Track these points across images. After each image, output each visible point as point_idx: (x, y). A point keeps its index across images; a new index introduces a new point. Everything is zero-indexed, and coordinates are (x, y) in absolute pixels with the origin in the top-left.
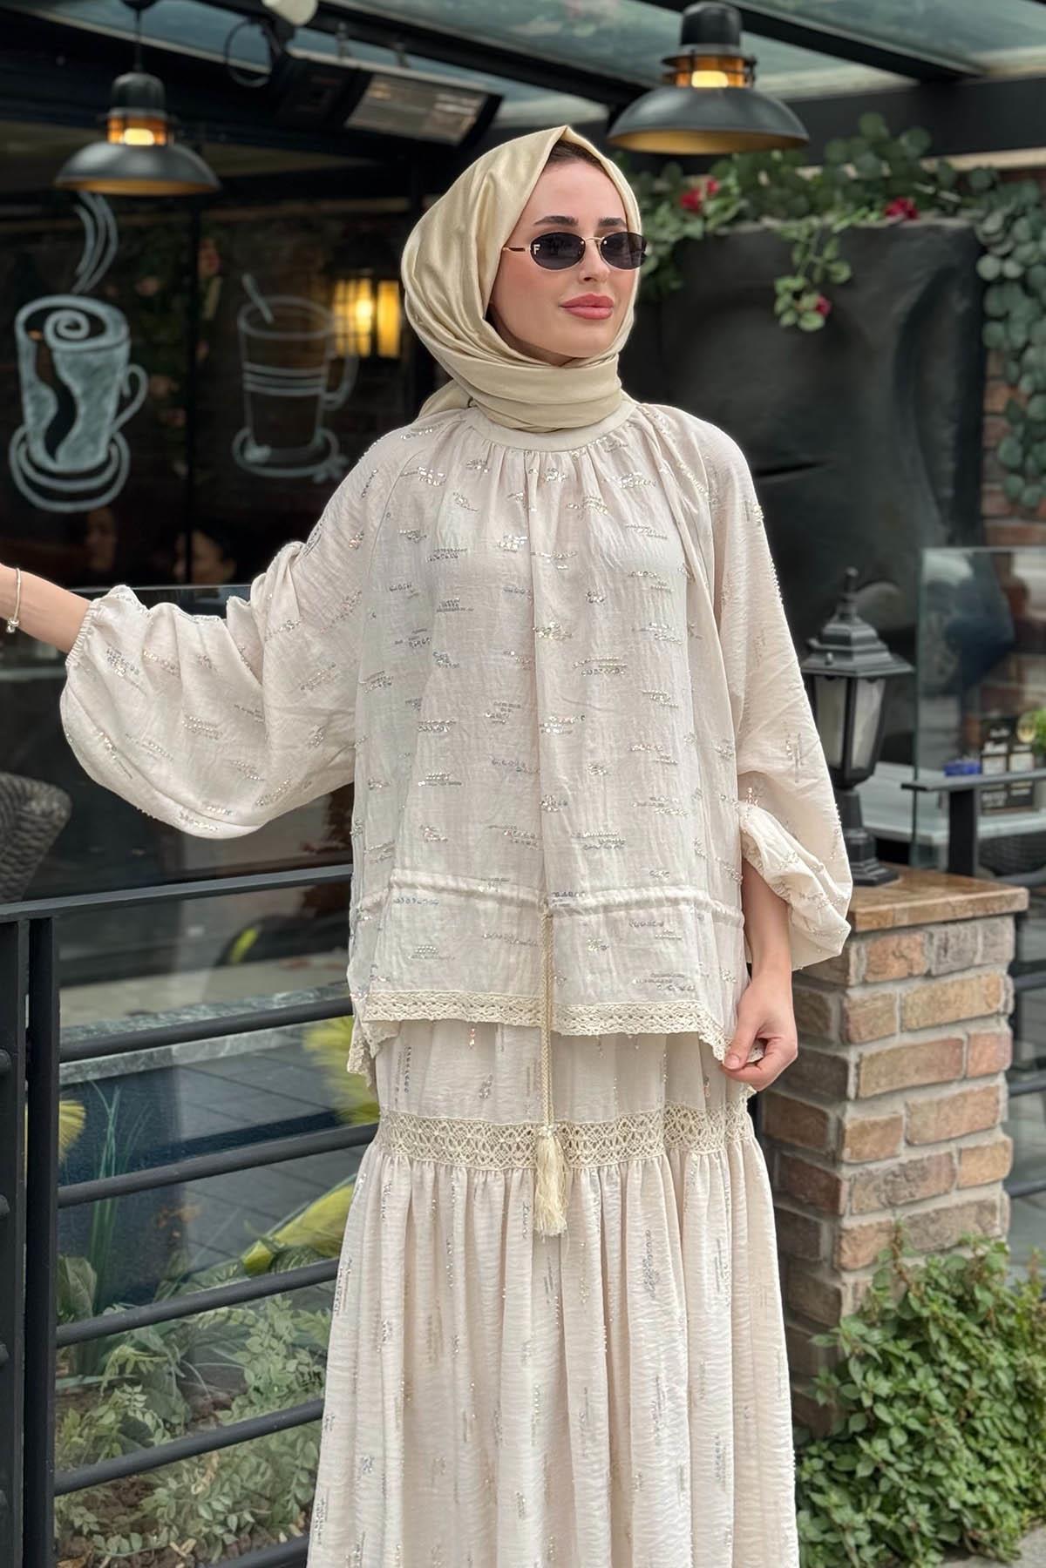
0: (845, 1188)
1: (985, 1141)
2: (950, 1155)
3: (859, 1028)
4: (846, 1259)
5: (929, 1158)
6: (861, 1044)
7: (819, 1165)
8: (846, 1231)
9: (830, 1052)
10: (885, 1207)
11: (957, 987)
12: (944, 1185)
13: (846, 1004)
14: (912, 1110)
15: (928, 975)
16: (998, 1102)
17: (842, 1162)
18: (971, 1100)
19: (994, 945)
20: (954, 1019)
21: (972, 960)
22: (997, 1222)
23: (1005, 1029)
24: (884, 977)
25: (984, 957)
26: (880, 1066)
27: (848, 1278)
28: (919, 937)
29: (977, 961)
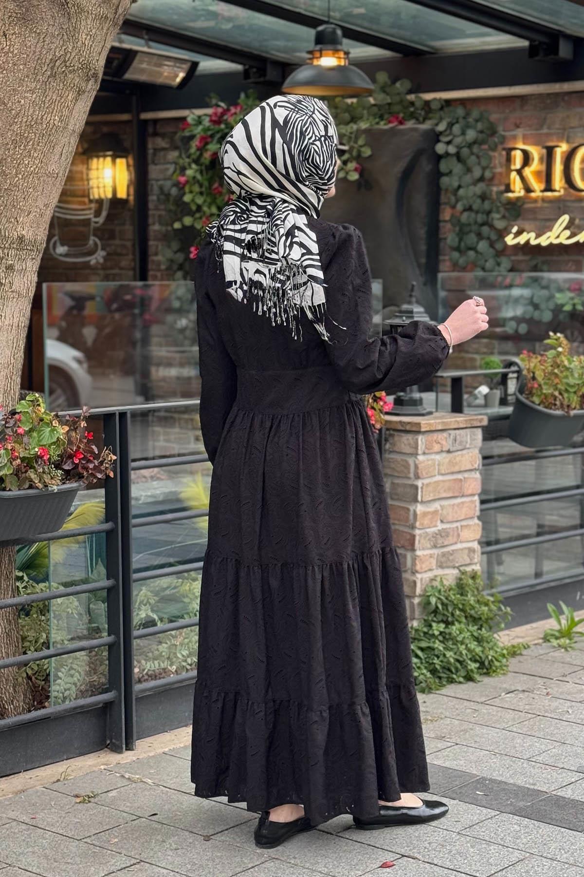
0: (417, 538)
1: (471, 522)
2: (457, 527)
3: (422, 472)
4: (418, 568)
5: (450, 528)
6: (423, 479)
7: (406, 530)
8: (418, 556)
9: (410, 482)
10: (433, 548)
11: (460, 456)
12: (455, 540)
13: (417, 462)
14: (442, 508)
15: (449, 452)
16: (476, 506)
17: (416, 527)
18: (467, 505)
19: (474, 440)
20: (459, 470)
21: (465, 445)
22: (476, 557)
23: (477, 475)
24: (431, 451)
25: (470, 445)
26: (430, 488)
27: (419, 576)
28: (445, 434)
29: (468, 446)
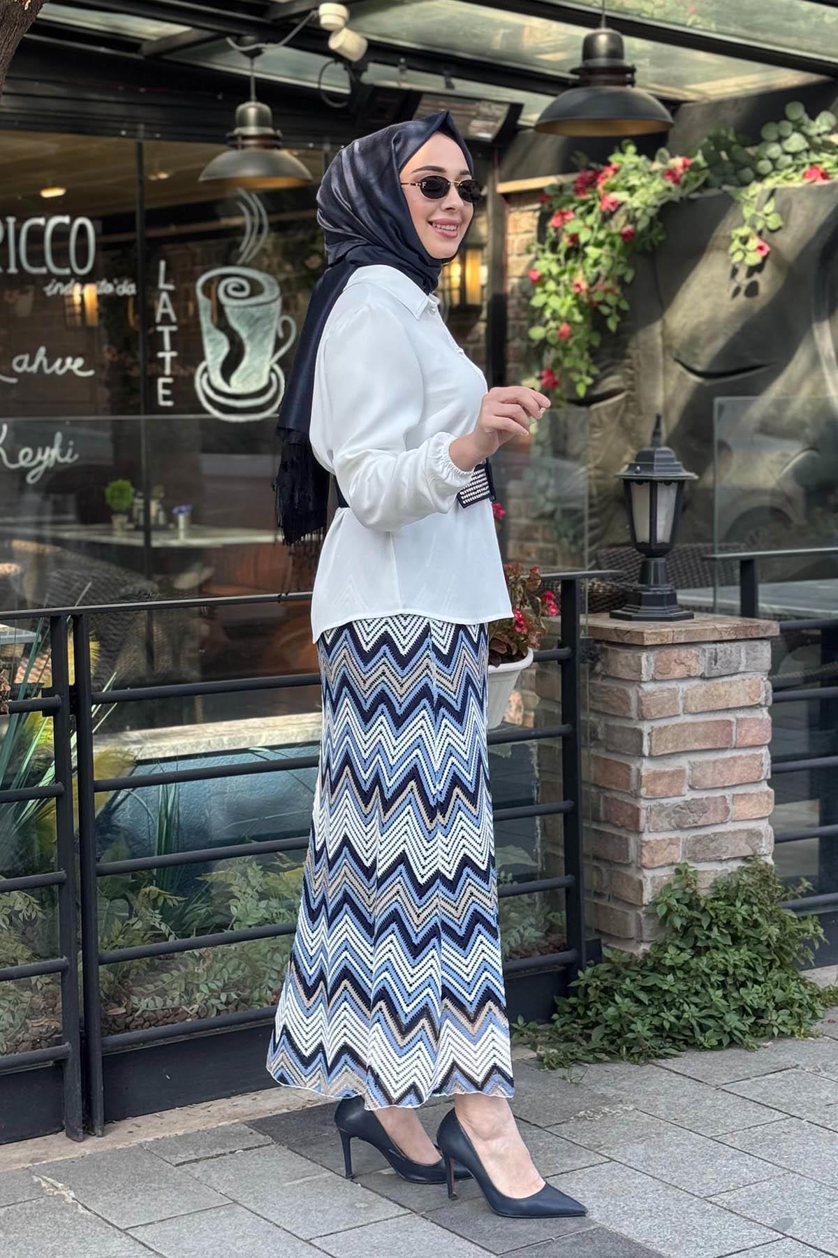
0: (643, 814)
1: (752, 789)
2: (724, 797)
3: (652, 709)
4: (645, 860)
5: (707, 798)
6: (652, 720)
7: (626, 801)
8: (648, 843)
9: (631, 725)
10: (675, 829)
11: (727, 687)
12: (719, 818)
13: (641, 694)
14: (693, 766)
15: (703, 677)
16: (762, 765)
17: (640, 797)
18: (740, 762)
19: (755, 659)
20: (725, 707)
21: (737, 668)
22: (764, 844)
23: (764, 714)
24: (669, 676)
25: (746, 666)
26: (667, 735)
27: (646, 872)
28: (694, 651)
29: (741, 669)
